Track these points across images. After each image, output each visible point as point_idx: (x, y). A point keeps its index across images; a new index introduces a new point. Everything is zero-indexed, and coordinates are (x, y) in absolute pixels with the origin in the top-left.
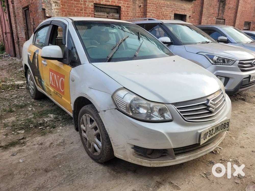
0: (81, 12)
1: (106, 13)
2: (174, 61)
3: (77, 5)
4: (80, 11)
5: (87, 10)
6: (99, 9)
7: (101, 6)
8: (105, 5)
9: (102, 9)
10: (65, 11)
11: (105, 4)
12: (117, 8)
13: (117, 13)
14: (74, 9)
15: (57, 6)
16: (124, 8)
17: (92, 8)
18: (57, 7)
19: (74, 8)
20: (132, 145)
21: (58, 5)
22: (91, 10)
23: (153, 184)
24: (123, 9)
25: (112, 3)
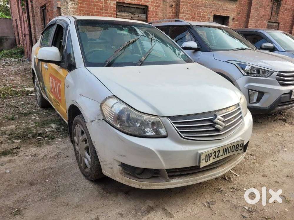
0: (102, 11)
1: (130, 13)
2: (188, 69)
3: (97, 4)
4: (100, 11)
5: (108, 9)
6: (123, 8)
7: (125, 5)
8: (130, 4)
9: (126, 9)
10: (82, 10)
11: (129, 3)
12: (144, 8)
13: (144, 14)
14: (93, 9)
15: (73, 4)
16: (152, 8)
17: (114, 8)
18: (74, 6)
19: (94, 7)
20: (120, 162)
21: (74, 4)
22: (112, 9)
23: (144, 208)
24: (151, 9)
25: (139, 2)
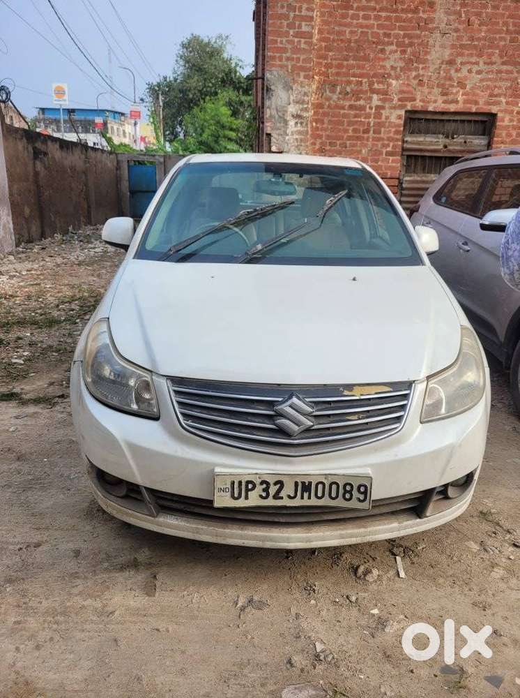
0: (366, 135)
1: (441, 136)
2: (354, 279)
3: (356, 119)
4: (361, 134)
5: (383, 129)
6: (423, 125)
7: (429, 117)
8: (443, 113)
9: (432, 125)
10: (320, 137)
11: (440, 110)
12: (485, 119)
13: (484, 134)
14: (346, 131)
15: (299, 125)
16: (507, 118)
17: (399, 126)
18: (299, 128)
19: (348, 128)
21: (301, 123)
22: (393, 130)
24: (504, 121)
25: (469, 105)
